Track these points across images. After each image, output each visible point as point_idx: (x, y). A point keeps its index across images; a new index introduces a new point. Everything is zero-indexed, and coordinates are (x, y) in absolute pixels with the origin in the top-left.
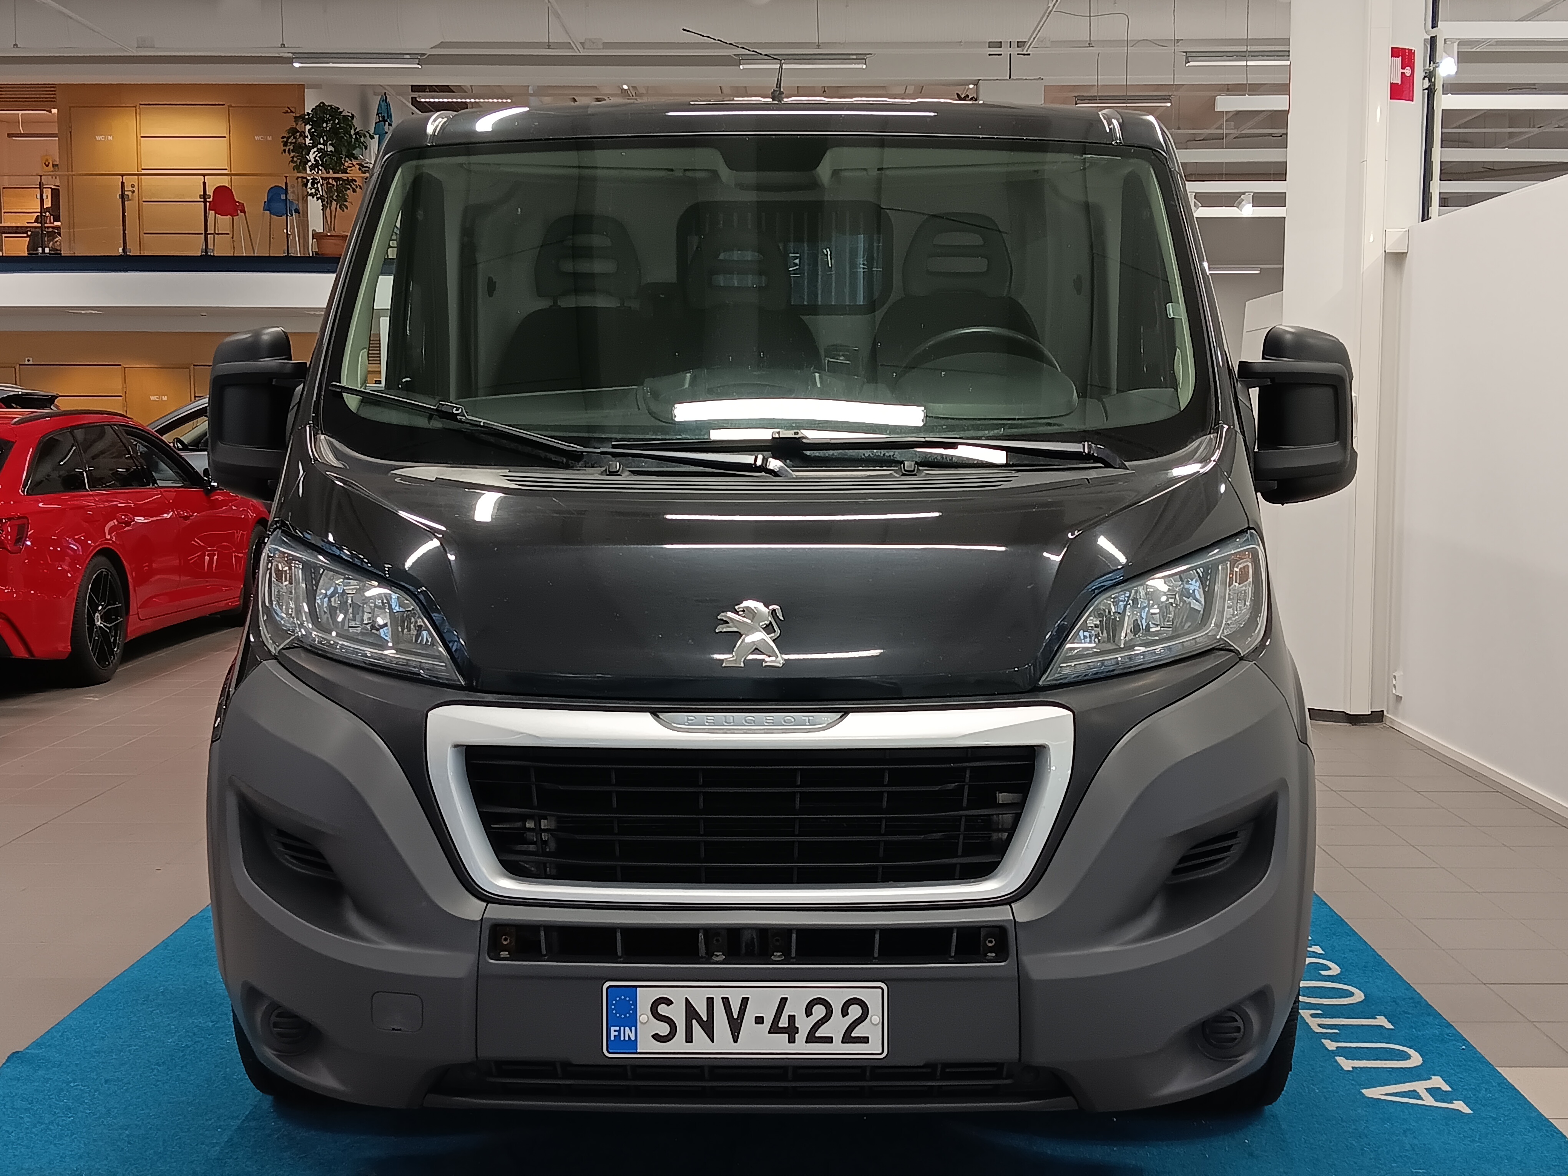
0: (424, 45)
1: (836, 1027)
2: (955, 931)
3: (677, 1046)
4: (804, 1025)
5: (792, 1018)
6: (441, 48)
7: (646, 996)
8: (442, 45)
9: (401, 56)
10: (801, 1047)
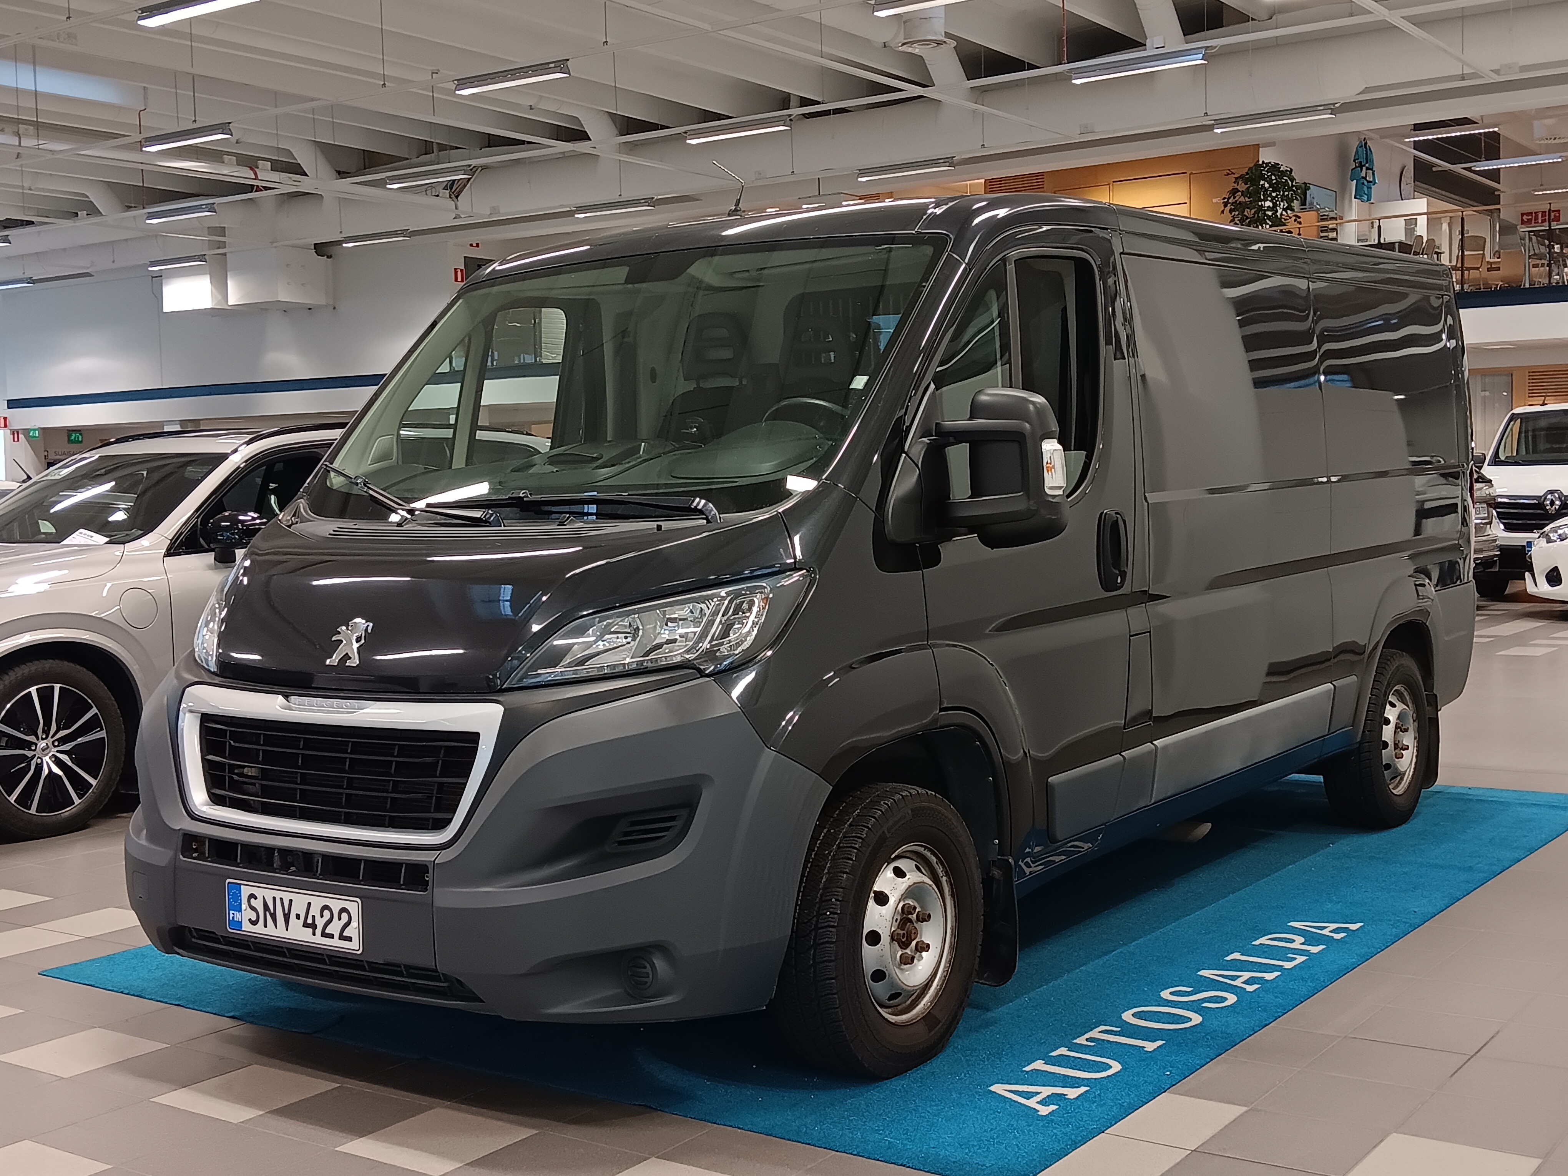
0: (1348, 92)
1: (335, 928)
2: (404, 865)
3: (259, 929)
4: (320, 923)
5: (314, 917)
6: (1367, 93)
7: (246, 891)
8: (1367, 90)
9: (1315, 109)
10: (318, 939)
